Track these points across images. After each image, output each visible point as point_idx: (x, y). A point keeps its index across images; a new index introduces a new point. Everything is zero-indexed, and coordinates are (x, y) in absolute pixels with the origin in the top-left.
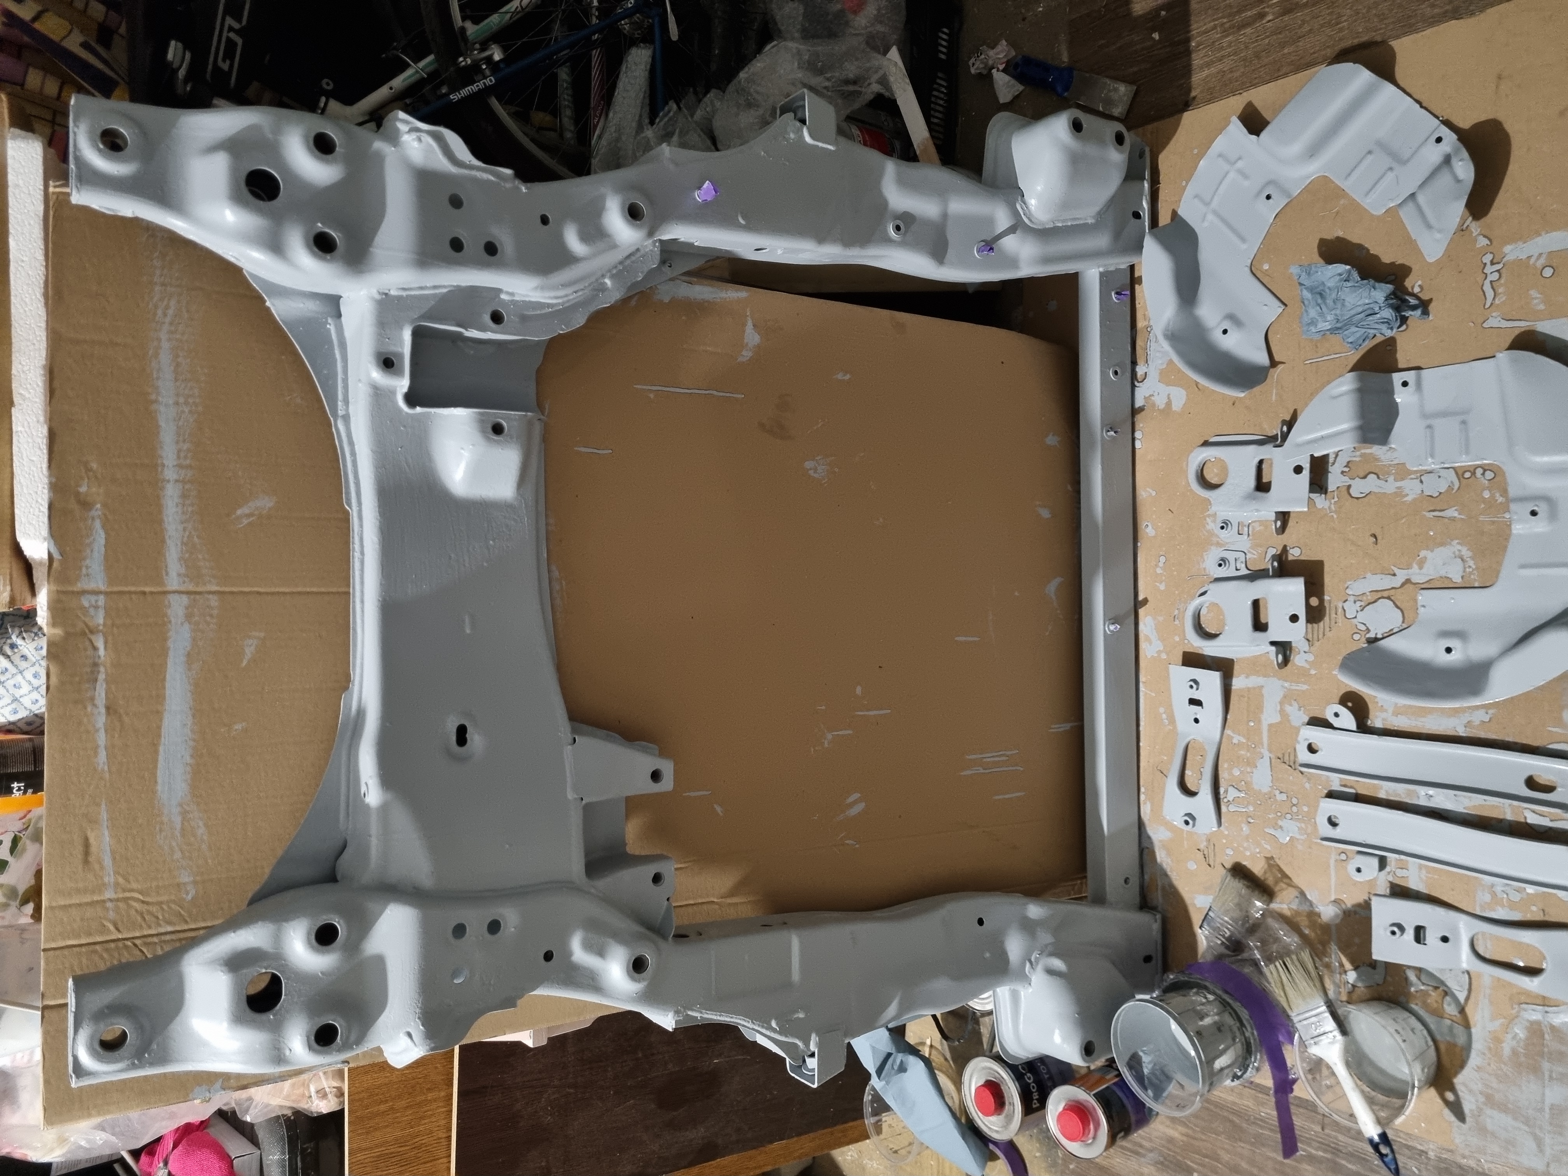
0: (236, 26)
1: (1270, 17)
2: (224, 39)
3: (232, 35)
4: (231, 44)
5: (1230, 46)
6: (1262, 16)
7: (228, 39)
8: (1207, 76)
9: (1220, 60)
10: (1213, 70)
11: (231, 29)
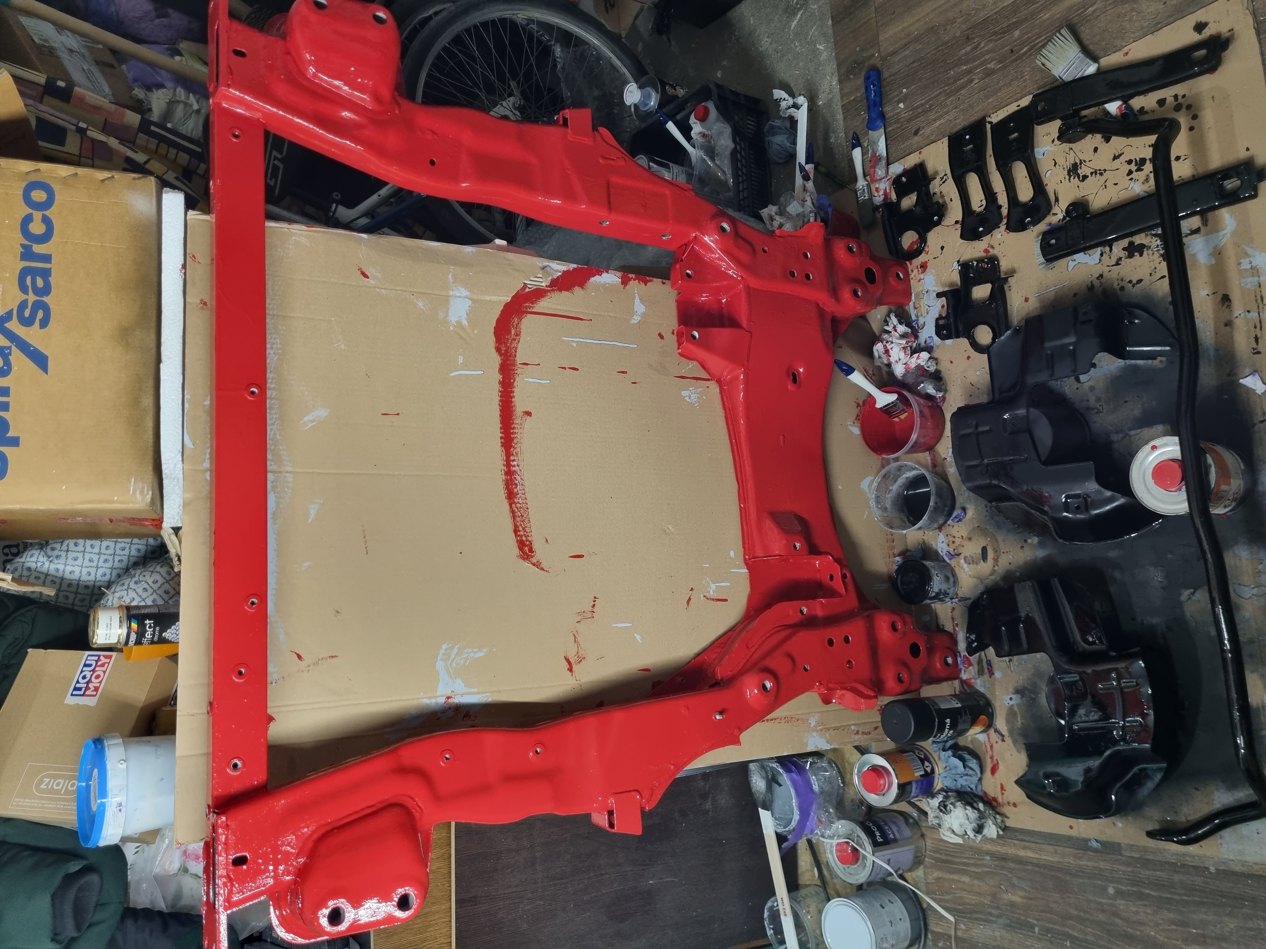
0: (279, 156)
1: (976, 81)
2: (271, 165)
3: (276, 162)
4: (276, 168)
5: (952, 104)
6: (971, 81)
7: (274, 164)
8: (940, 125)
9: (946, 113)
10: (942, 121)
11: (276, 158)
